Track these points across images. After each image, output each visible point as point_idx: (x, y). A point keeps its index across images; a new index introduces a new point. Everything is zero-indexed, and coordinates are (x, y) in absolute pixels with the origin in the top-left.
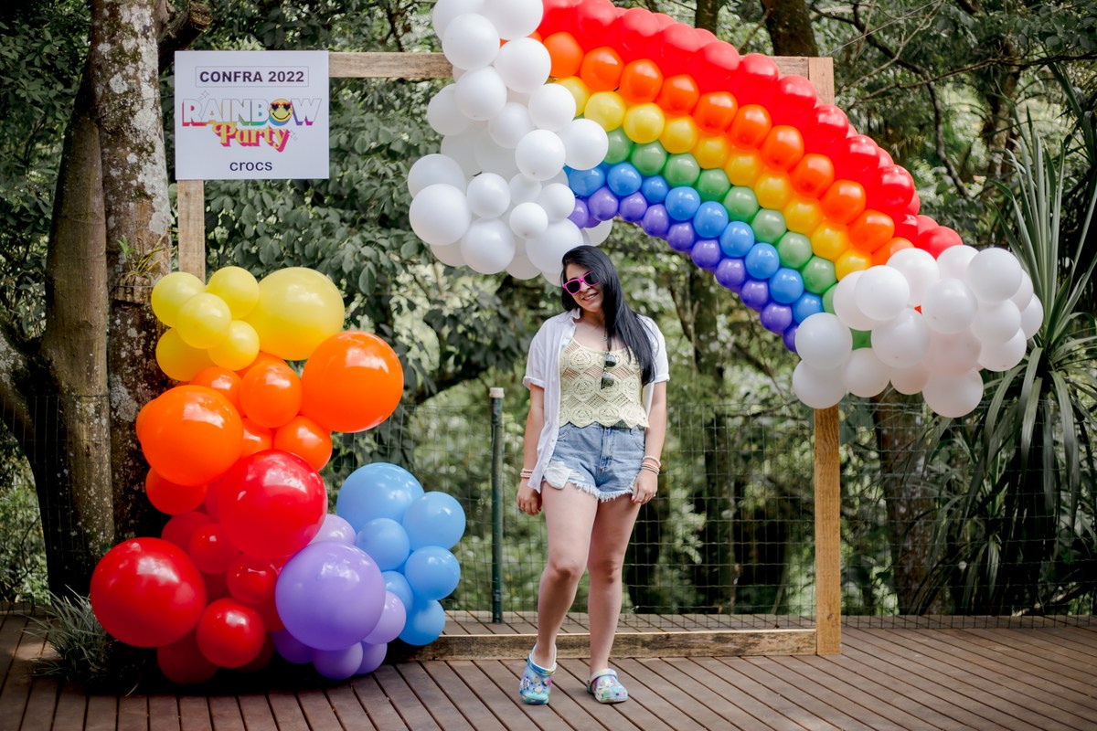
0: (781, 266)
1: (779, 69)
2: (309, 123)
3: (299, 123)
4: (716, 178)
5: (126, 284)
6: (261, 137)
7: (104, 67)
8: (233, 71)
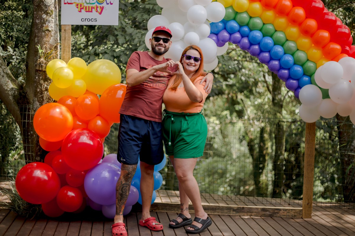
0: (295, 64)
2: (112, 4)
3: (108, 4)
4: (270, 27)
5: (40, 63)
6: (93, 9)
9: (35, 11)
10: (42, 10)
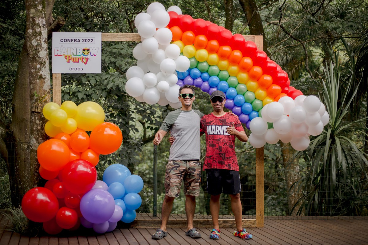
0: (245, 102)
1: (245, 39)
2: (95, 56)
3: (92, 56)
4: (225, 73)
5: (36, 106)
6: (79, 60)
7: (30, 37)
8: (71, 38)
9: (30, 62)
10: (36, 61)
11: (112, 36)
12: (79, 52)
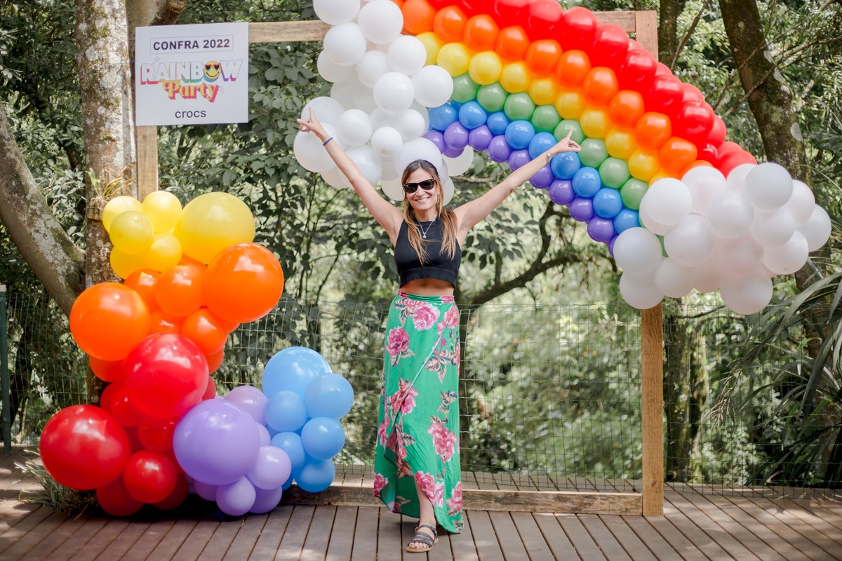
0: (603, 186)
1: (601, 21)
2: (233, 80)
4: (547, 113)
5: (94, 206)
6: (197, 91)
7: (82, 41)
8: (177, 41)
9: (84, 101)
10: (97, 98)
11: (273, 30)
12: (197, 73)
